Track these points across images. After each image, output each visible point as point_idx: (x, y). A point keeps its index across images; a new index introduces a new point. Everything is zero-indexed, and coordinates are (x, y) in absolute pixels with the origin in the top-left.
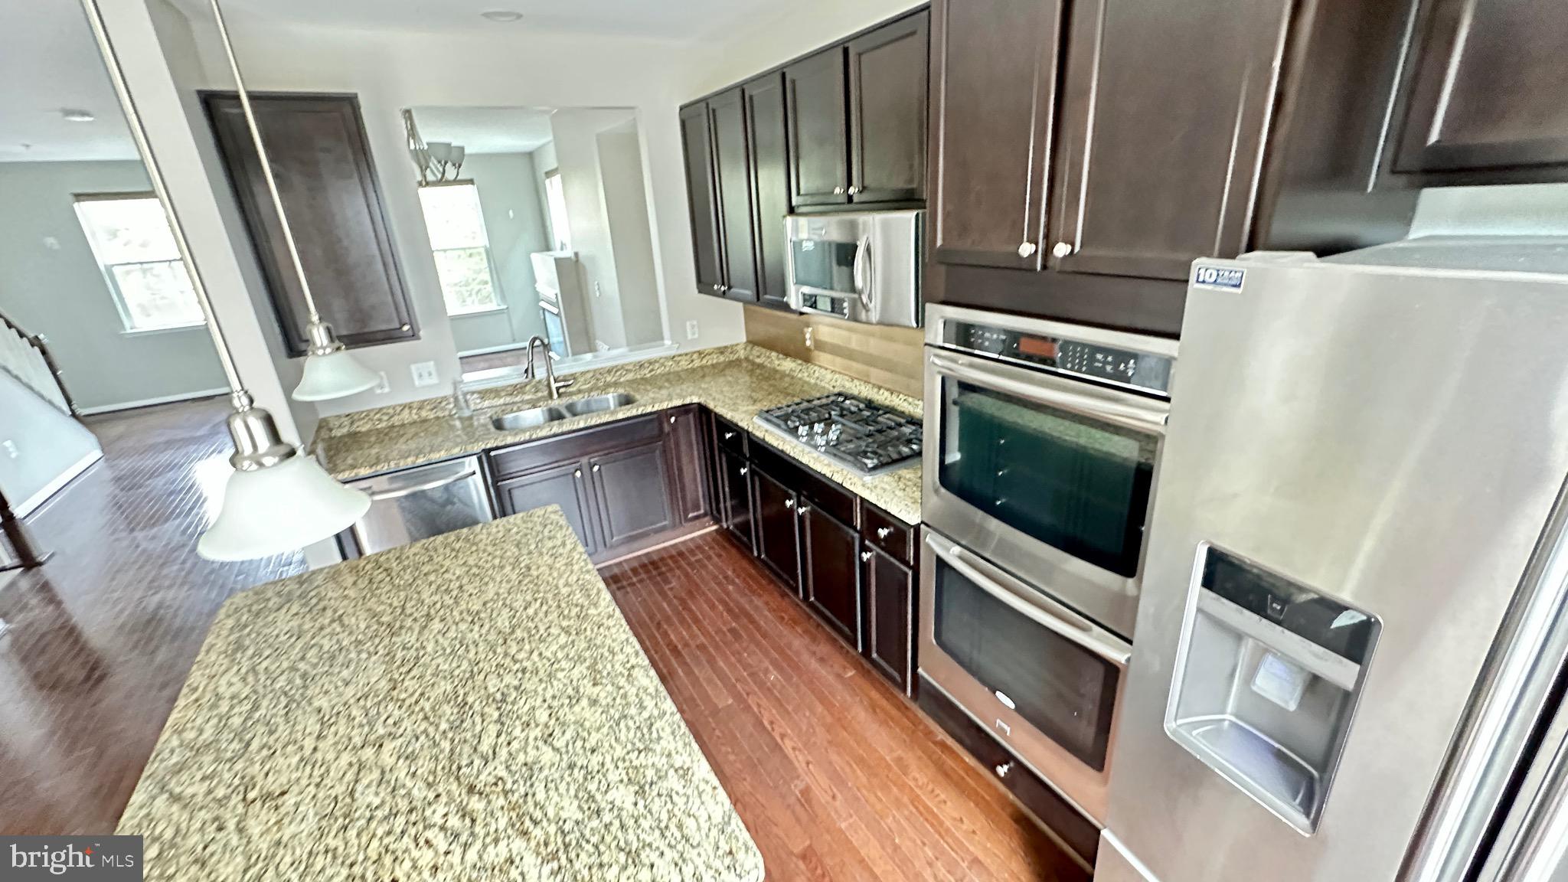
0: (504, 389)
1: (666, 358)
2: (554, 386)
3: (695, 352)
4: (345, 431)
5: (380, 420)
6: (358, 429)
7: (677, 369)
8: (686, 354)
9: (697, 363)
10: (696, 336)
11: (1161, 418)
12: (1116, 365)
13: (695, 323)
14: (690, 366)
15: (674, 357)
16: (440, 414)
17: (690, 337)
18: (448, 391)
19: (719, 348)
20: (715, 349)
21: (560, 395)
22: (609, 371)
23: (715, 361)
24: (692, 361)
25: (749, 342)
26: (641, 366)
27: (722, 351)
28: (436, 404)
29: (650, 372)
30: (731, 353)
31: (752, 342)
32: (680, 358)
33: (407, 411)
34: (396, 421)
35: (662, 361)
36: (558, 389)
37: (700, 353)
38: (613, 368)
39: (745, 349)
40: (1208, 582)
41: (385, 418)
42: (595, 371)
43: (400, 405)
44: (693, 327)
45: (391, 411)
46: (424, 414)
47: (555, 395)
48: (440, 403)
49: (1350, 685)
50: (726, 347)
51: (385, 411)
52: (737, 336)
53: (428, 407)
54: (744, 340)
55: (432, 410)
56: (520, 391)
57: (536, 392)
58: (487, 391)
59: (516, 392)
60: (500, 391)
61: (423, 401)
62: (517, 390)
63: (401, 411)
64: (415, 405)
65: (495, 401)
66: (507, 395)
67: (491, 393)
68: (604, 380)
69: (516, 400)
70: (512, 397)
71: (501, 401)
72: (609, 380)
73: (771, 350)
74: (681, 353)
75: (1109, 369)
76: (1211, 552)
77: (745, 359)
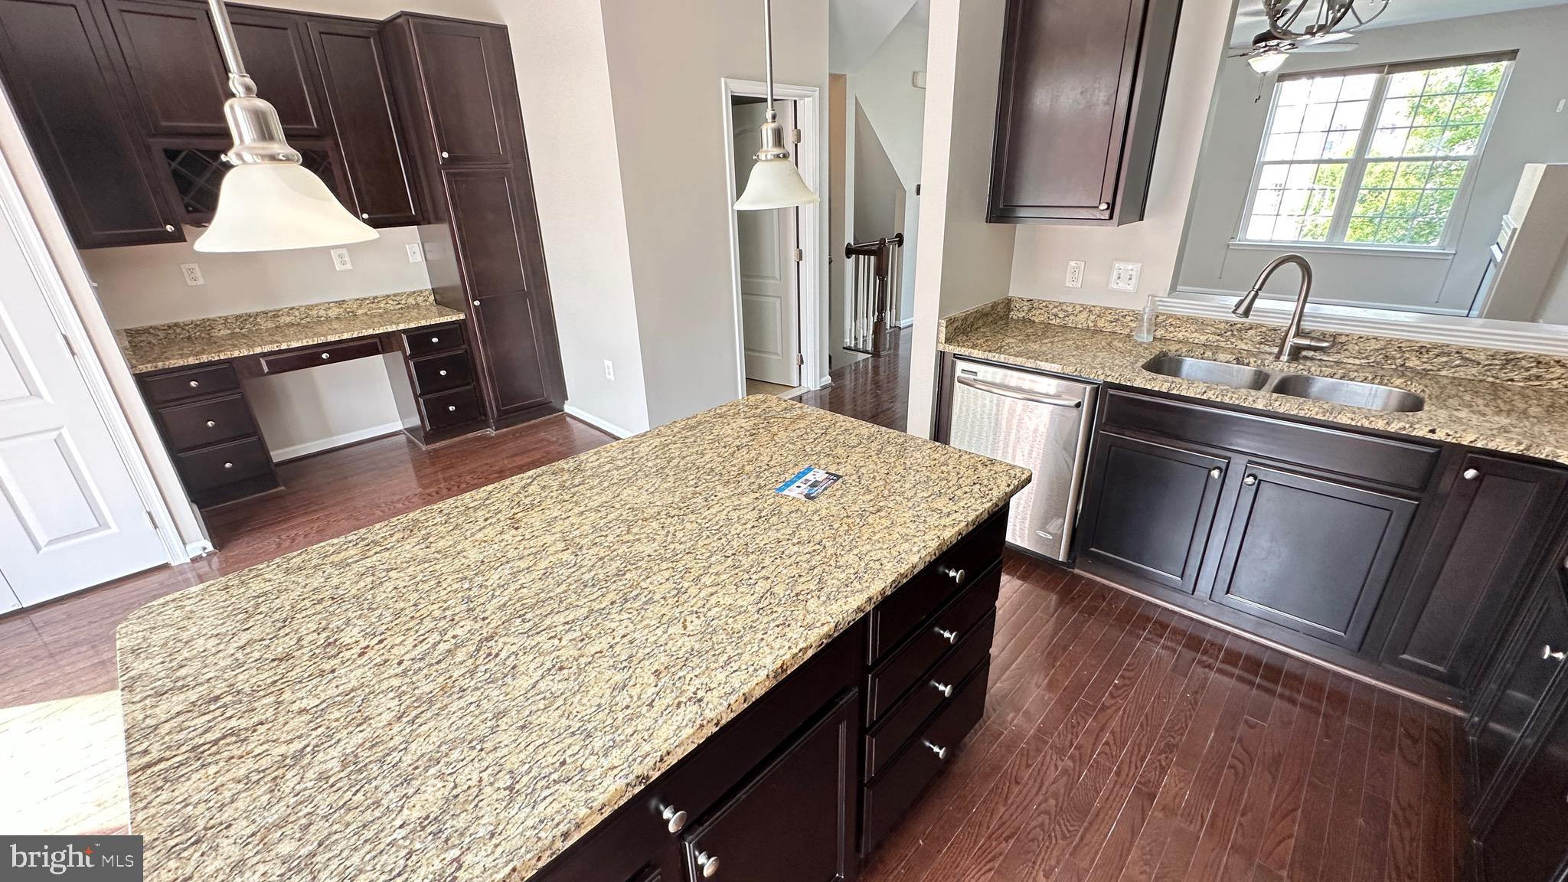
0: (1214, 323)
2: (1291, 341)
4: (1023, 314)
5: (1056, 315)
6: (1032, 319)
16: (1118, 330)
18: (1138, 305)
22: (1422, 350)
26: (1514, 362)
28: (1119, 316)
33: (1085, 314)
34: (1070, 322)
38: (1435, 347)
41: (1061, 315)
43: (1082, 306)
45: (1070, 309)
46: (1101, 323)
47: (1284, 358)
48: (1124, 317)
51: (1064, 307)
53: (1109, 318)
55: (1112, 322)
56: (1235, 333)
57: (1261, 343)
58: (1188, 318)
59: (1229, 333)
60: (1207, 325)
61: (1107, 309)
62: (1232, 331)
63: (1080, 312)
64: (1097, 311)
65: (1194, 335)
66: (1214, 334)
67: (1192, 323)
68: (1399, 362)
69: (1223, 344)
70: (1218, 338)
71: (1203, 338)
72: (1409, 364)
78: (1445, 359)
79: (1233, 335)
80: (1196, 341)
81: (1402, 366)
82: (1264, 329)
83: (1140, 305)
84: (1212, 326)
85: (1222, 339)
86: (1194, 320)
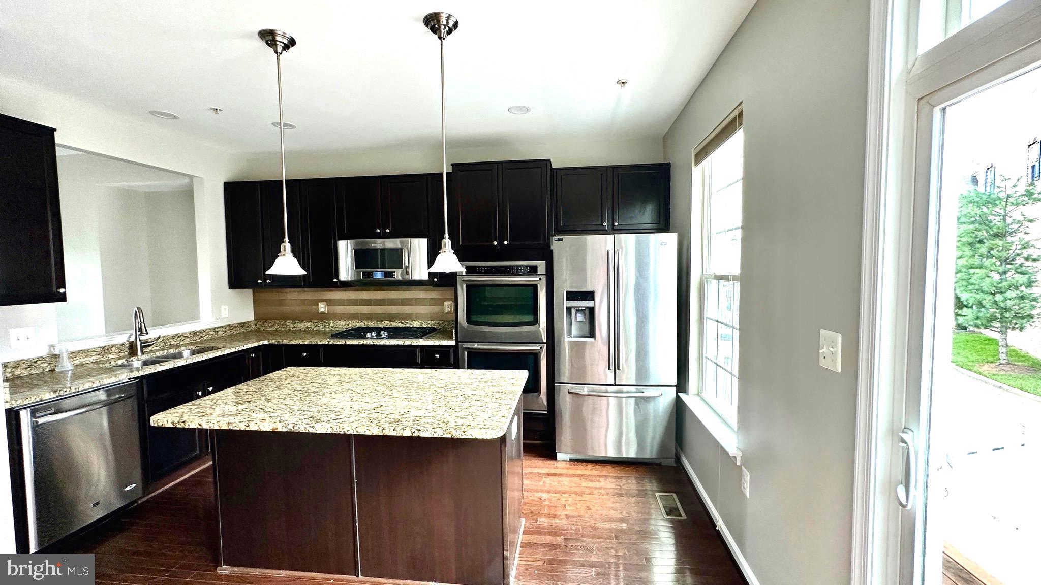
1: (210, 329)
3: (227, 326)
7: (216, 336)
8: (222, 327)
9: (228, 333)
10: (227, 316)
11: (538, 279)
13: (227, 307)
14: (224, 335)
15: (215, 329)
17: (223, 316)
18: (43, 353)
19: (241, 324)
20: (239, 324)
21: (143, 353)
22: (173, 337)
23: (239, 332)
24: (226, 331)
25: (256, 320)
26: (194, 334)
27: (242, 325)
29: (200, 338)
30: (248, 327)
31: (258, 318)
32: (219, 329)
35: (207, 331)
36: (142, 348)
37: (229, 325)
38: (177, 335)
39: (256, 325)
40: (568, 299)
42: (164, 336)
44: (225, 309)
46: (19, 372)
47: (139, 353)
48: (35, 362)
49: (593, 306)
50: (245, 323)
52: (248, 315)
53: (25, 366)
54: (253, 319)
55: (27, 368)
56: (106, 351)
57: (119, 352)
58: (79, 352)
59: (103, 352)
60: (91, 351)
61: (21, 361)
62: (104, 351)
65: (85, 359)
66: (96, 355)
67: (82, 353)
68: (169, 344)
69: (102, 359)
70: (99, 356)
71: (91, 359)
72: (172, 343)
73: (286, 320)
74: (219, 326)
75: (522, 270)
76: (567, 292)
77: (258, 331)
78: (180, 338)
79: (105, 353)
80: (88, 362)
81: (170, 345)
82: (118, 346)
84: (93, 351)
85: (101, 357)
86: (83, 352)
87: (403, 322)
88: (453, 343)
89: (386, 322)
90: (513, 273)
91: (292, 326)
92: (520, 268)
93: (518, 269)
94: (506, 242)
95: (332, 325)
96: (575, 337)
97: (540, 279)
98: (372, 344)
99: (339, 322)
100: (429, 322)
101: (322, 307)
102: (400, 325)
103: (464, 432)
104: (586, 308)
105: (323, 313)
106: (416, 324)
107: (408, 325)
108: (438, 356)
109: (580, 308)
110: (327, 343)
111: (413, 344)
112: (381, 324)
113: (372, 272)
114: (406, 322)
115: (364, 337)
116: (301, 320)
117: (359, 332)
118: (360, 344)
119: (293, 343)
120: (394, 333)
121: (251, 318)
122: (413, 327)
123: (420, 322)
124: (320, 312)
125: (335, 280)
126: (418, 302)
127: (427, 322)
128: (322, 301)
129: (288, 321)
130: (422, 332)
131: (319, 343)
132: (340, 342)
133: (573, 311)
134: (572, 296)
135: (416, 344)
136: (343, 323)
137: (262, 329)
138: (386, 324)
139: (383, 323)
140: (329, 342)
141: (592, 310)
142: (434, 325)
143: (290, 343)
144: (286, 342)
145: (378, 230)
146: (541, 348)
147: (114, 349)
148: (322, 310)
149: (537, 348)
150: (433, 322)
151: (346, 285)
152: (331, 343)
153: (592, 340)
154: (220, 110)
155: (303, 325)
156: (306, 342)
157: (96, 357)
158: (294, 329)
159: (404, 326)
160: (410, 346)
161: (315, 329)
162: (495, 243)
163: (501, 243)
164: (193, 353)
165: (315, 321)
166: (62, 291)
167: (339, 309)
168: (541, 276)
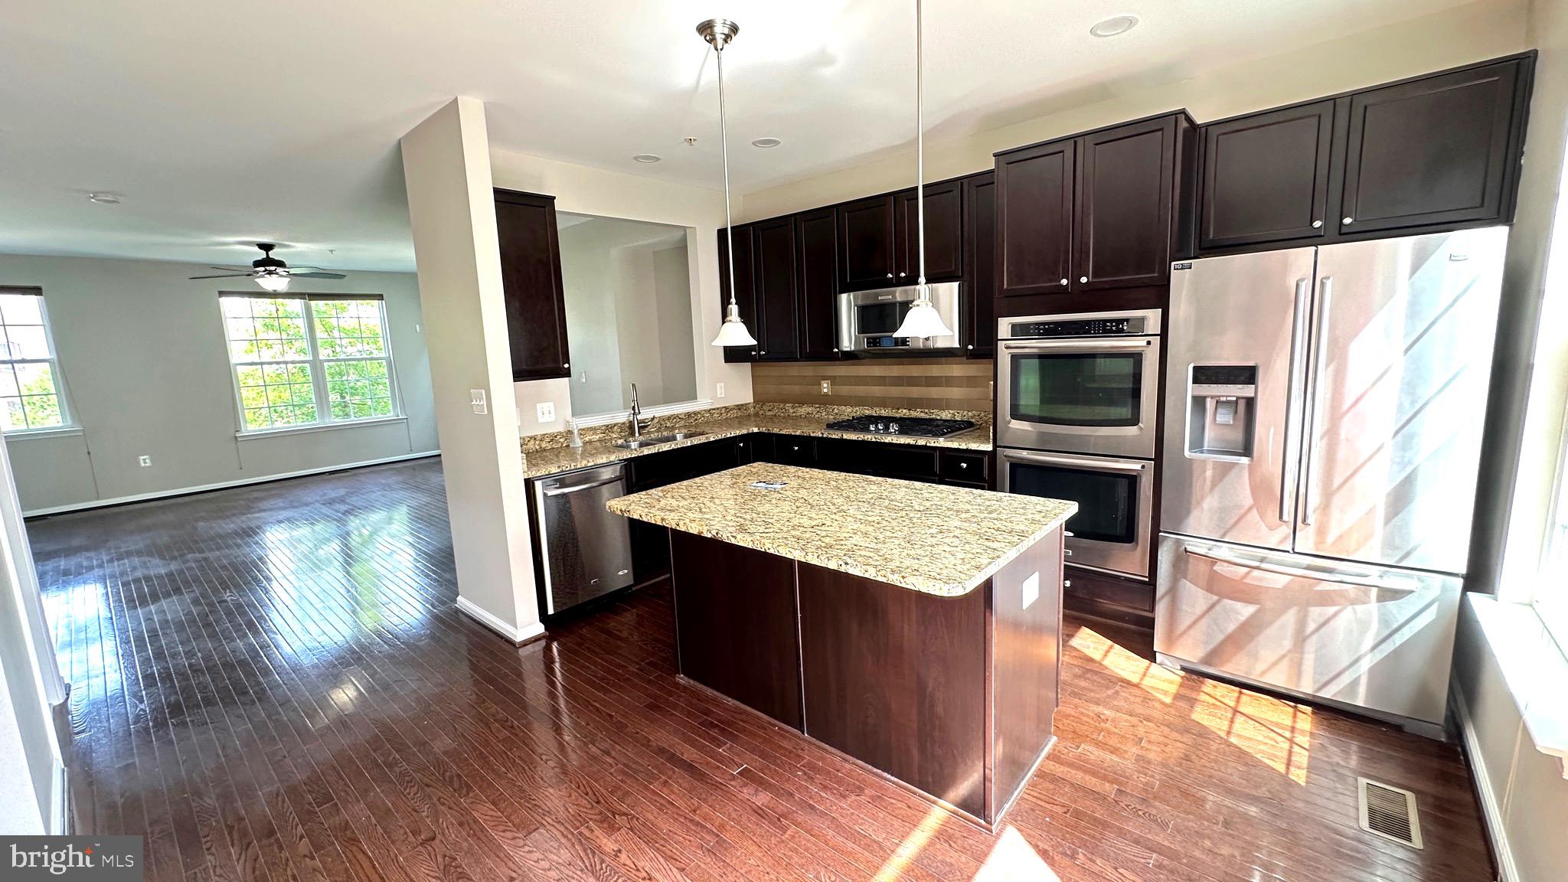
0: (600, 428)
1: (705, 411)
2: (637, 426)
3: (724, 407)
7: (710, 419)
8: (718, 409)
9: (724, 416)
10: (723, 396)
11: (1145, 343)
12: (1117, 326)
13: (722, 384)
14: (718, 418)
15: (710, 410)
16: (555, 446)
17: (719, 396)
18: (561, 429)
19: (738, 406)
20: (736, 406)
21: (640, 434)
22: (669, 418)
23: (734, 415)
24: (721, 414)
25: (754, 402)
26: (689, 415)
27: (739, 407)
28: (553, 438)
29: (694, 420)
30: (746, 410)
31: (757, 400)
32: (714, 411)
33: (532, 442)
35: (703, 413)
36: (639, 428)
37: (726, 408)
38: (671, 416)
39: (754, 408)
40: (1196, 380)
42: (660, 417)
43: (528, 437)
44: (721, 388)
46: (544, 445)
47: (637, 435)
48: (556, 437)
49: (1252, 395)
50: (742, 405)
52: (746, 396)
53: (548, 440)
54: (751, 401)
55: (549, 442)
57: (620, 432)
58: (588, 428)
59: (607, 431)
60: (597, 429)
61: (544, 435)
62: (608, 429)
63: (529, 441)
64: (539, 438)
65: (594, 436)
66: (602, 433)
67: (590, 431)
68: (664, 425)
69: (606, 437)
71: (597, 437)
72: (666, 425)
73: (785, 402)
74: (715, 407)
75: (1114, 328)
76: (1195, 368)
77: (756, 415)
78: (674, 420)
79: (609, 431)
80: (594, 440)
82: (619, 425)
83: (560, 428)
85: (605, 435)
86: (591, 429)
87: (927, 411)
88: (989, 447)
89: (904, 411)
90: (1095, 333)
91: (791, 411)
92: (1108, 324)
93: (1105, 326)
94: (1084, 280)
95: (836, 411)
96: (1210, 452)
97: (1149, 343)
98: (874, 440)
99: (844, 408)
100: (965, 413)
101: (826, 387)
102: (923, 415)
103: (903, 577)
104: (1238, 398)
105: (826, 395)
106: (946, 415)
107: (934, 416)
108: (964, 465)
109: (1224, 399)
110: (820, 435)
111: (928, 445)
112: (897, 412)
113: (879, 338)
114: (932, 411)
115: (867, 430)
116: (802, 403)
117: (862, 423)
118: (860, 439)
119: (784, 433)
120: (908, 426)
121: (749, 398)
122: (941, 420)
123: (951, 412)
124: (823, 393)
125: (836, 350)
126: (948, 381)
127: (961, 412)
128: (825, 378)
129: (787, 405)
130: (950, 427)
131: (812, 435)
132: (836, 435)
133: (1210, 404)
134: (1203, 375)
135: (932, 445)
136: (849, 409)
137: (761, 412)
138: (904, 413)
139: (900, 411)
140: (823, 434)
141: (1250, 403)
142: (972, 418)
143: (781, 432)
144: (776, 431)
145: (890, 276)
146: (1143, 467)
147: (616, 428)
148: (825, 390)
149: (1136, 466)
150: (970, 414)
151: (850, 357)
152: (825, 436)
153: (1245, 460)
154: (695, 140)
155: (804, 410)
156: (798, 433)
157: (601, 436)
158: (794, 414)
159: (928, 417)
160: (925, 447)
161: (817, 416)
162: (1064, 282)
163: (1075, 280)
164: (686, 437)
165: (817, 406)
166: (566, 366)
167: (845, 390)
168: (1149, 338)
